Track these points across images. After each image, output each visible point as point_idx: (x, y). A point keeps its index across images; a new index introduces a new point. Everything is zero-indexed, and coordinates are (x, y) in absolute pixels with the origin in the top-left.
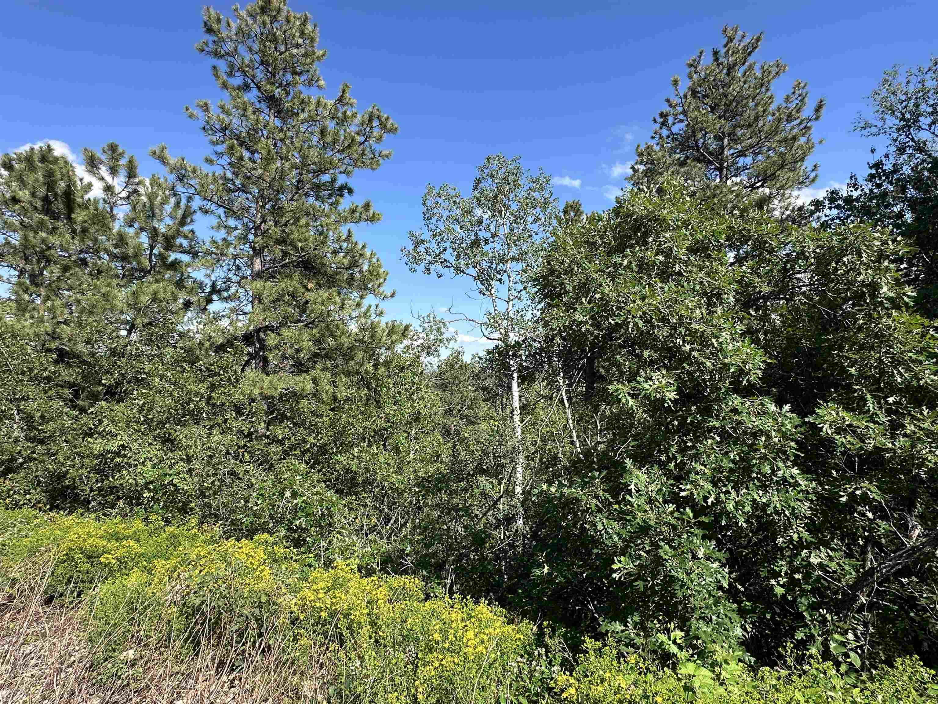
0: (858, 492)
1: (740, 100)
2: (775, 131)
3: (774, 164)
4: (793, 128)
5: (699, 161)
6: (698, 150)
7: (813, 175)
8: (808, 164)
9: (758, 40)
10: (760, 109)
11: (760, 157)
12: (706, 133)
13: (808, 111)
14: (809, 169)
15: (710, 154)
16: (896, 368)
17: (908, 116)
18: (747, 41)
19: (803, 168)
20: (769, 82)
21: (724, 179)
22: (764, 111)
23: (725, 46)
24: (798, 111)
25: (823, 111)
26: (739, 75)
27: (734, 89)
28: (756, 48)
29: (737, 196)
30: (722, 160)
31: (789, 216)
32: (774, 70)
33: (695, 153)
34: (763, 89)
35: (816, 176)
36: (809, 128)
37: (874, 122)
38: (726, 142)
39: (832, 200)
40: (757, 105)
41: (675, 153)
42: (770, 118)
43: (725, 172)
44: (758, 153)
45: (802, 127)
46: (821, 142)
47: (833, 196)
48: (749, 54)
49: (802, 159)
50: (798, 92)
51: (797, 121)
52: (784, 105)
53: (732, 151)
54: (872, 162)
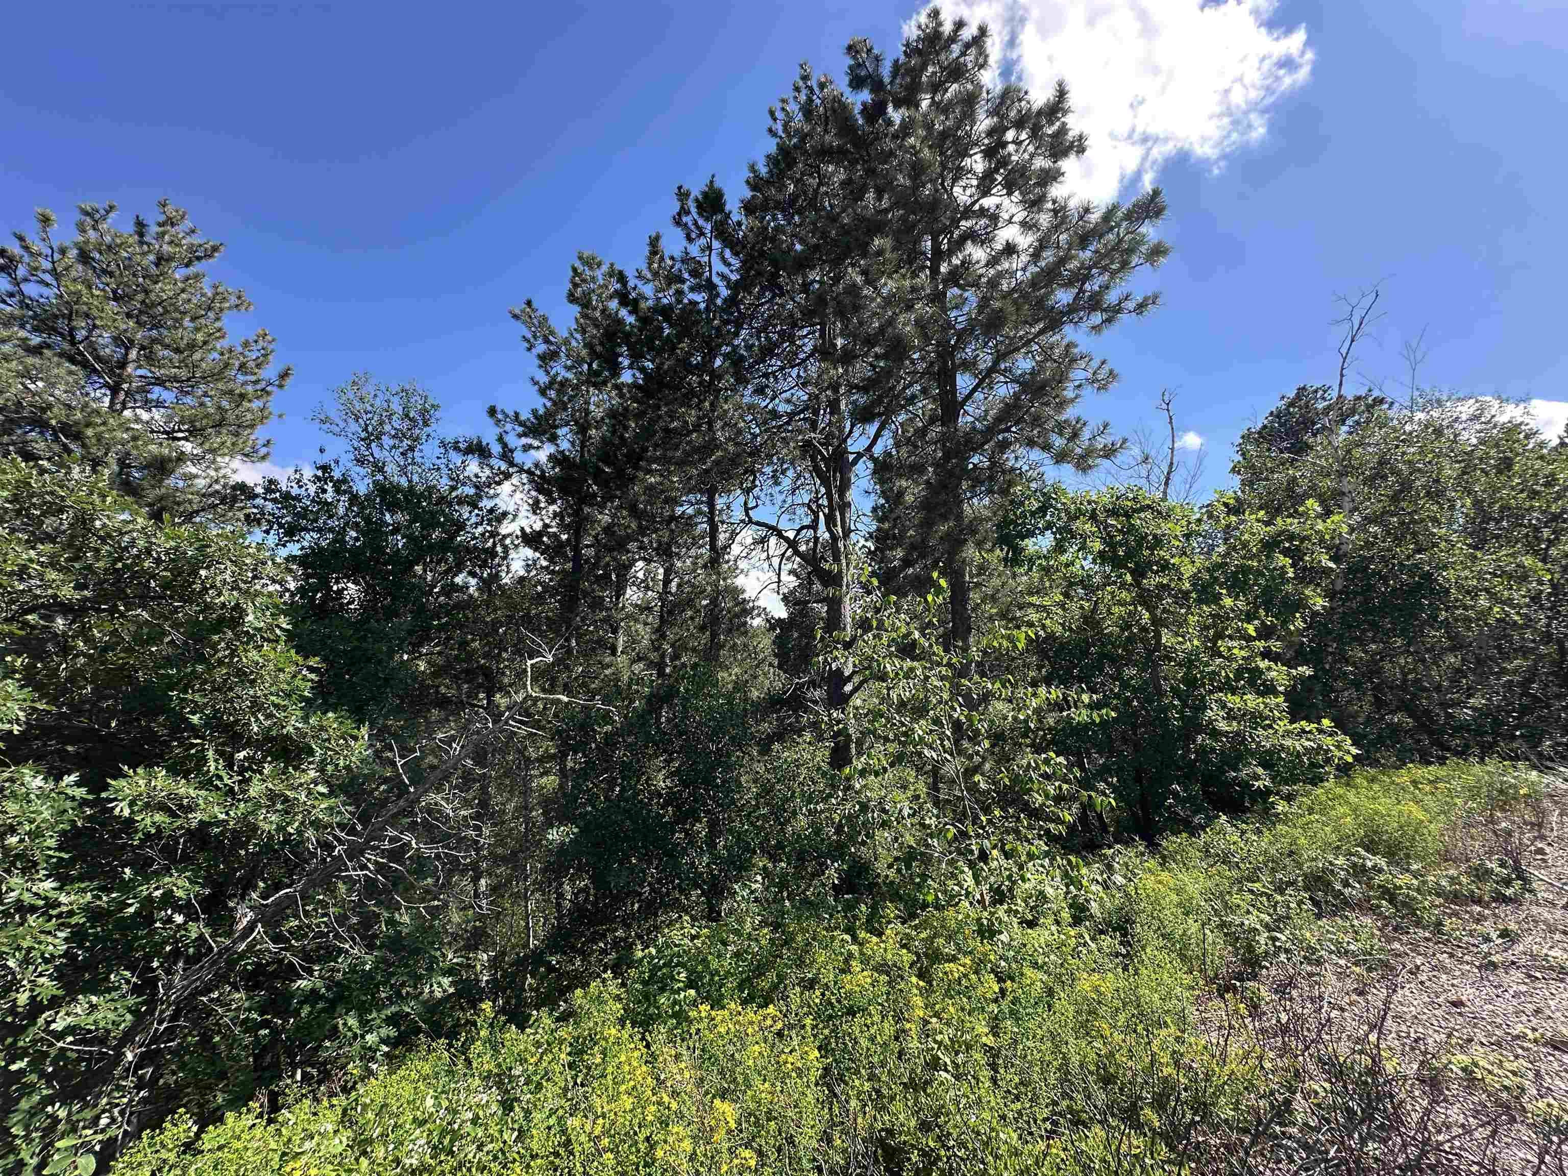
0: (158, 893)
1: (169, 306)
2: (217, 375)
3: (207, 416)
4: (245, 383)
5: (72, 360)
6: (73, 343)
7: (263, 451)
8: (260, 434)
9: (215, 249)
10: (200, 337)
11: (188, 400)
12: (95, 326)
13: (270, 372)
14: (260, 442)
15: (98, 359)
16: (254, 714)
17: (370, 429)
18: (196, 240)
19: (253, 437)
20: (221, 310)
21: (118, 407)
22: (205, 343)
23: (160, 225)
24: (258, 366)
25: (288, 381)
26: (177, 276)
27: (163, 290)
28: (210, 256)
29: (135, 439)
30: (120, 376)
31: (217, 492)
32: (233, 300)
33: (66, 346)
34: (211, 315)
35: (268, 454)
36: (268, 393)
37: (337, 420)
38: (133, 354)
39: (268, 490)
40: (198, 329)
41: (22, 326)
42: (215, 355)
43: (122, 396)
44: (188, 393)
45: (259, 387)
46: (280, 416)
47: (271, 485)
48: (199, 259)
49: (252, 426)
50: (261, 343)
51: (253, 378)
52: (240, 349)
53: (140, 372)
54: (320, 463)
